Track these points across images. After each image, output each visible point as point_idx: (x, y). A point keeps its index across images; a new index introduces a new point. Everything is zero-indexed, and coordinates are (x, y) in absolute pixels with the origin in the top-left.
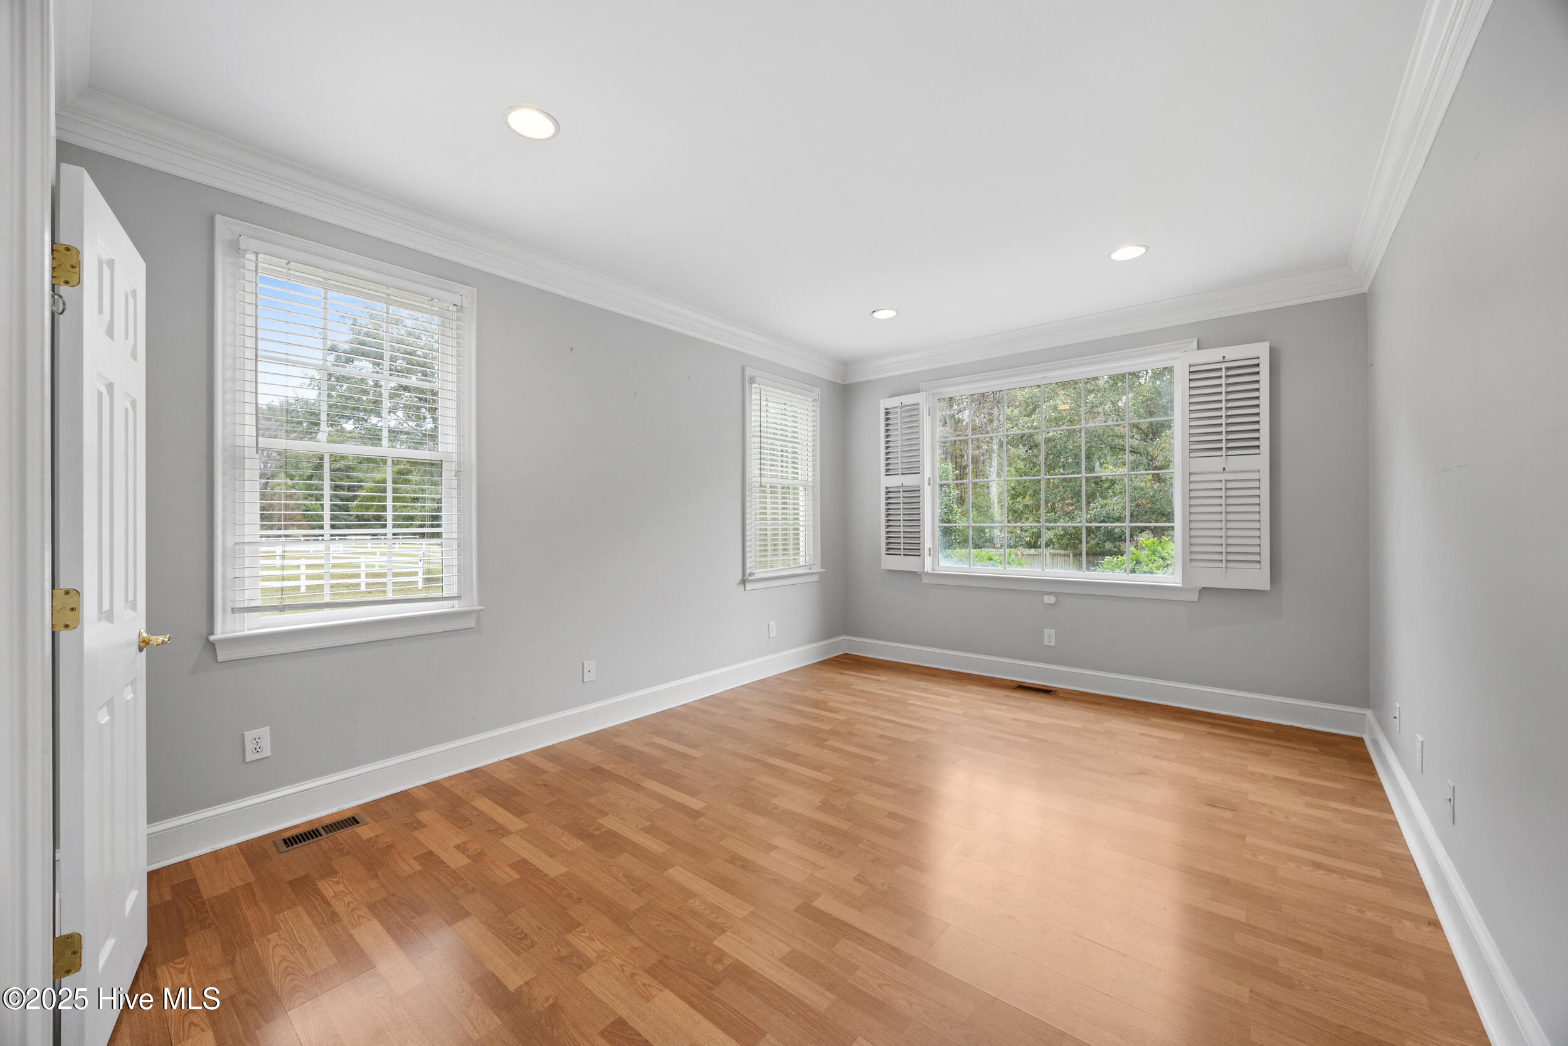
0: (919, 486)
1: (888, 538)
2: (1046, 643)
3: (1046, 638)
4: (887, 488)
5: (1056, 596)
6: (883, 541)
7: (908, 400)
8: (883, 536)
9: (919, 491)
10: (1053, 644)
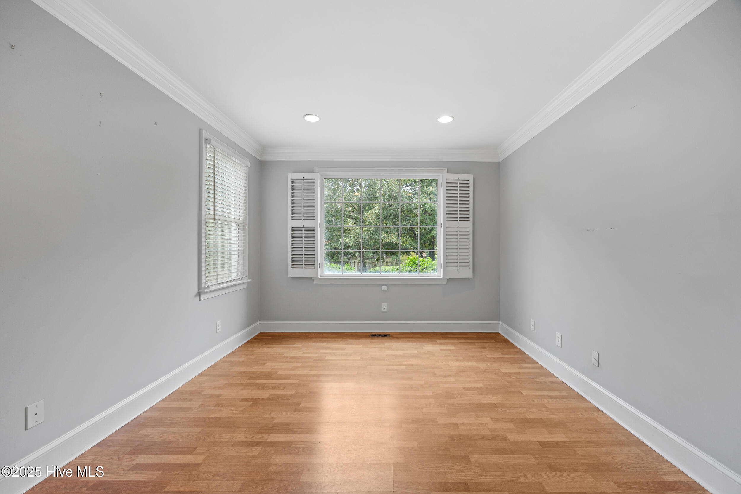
0: (314, 228)
1: (292, 258)
2: (383, 310)
3: (383, 308)
4: (292, 228)
5: (387, 286)
6: (290, 260)
7: (308, 176)
8: (290, 257)
9: (314, 230)
10: (386, 311)
